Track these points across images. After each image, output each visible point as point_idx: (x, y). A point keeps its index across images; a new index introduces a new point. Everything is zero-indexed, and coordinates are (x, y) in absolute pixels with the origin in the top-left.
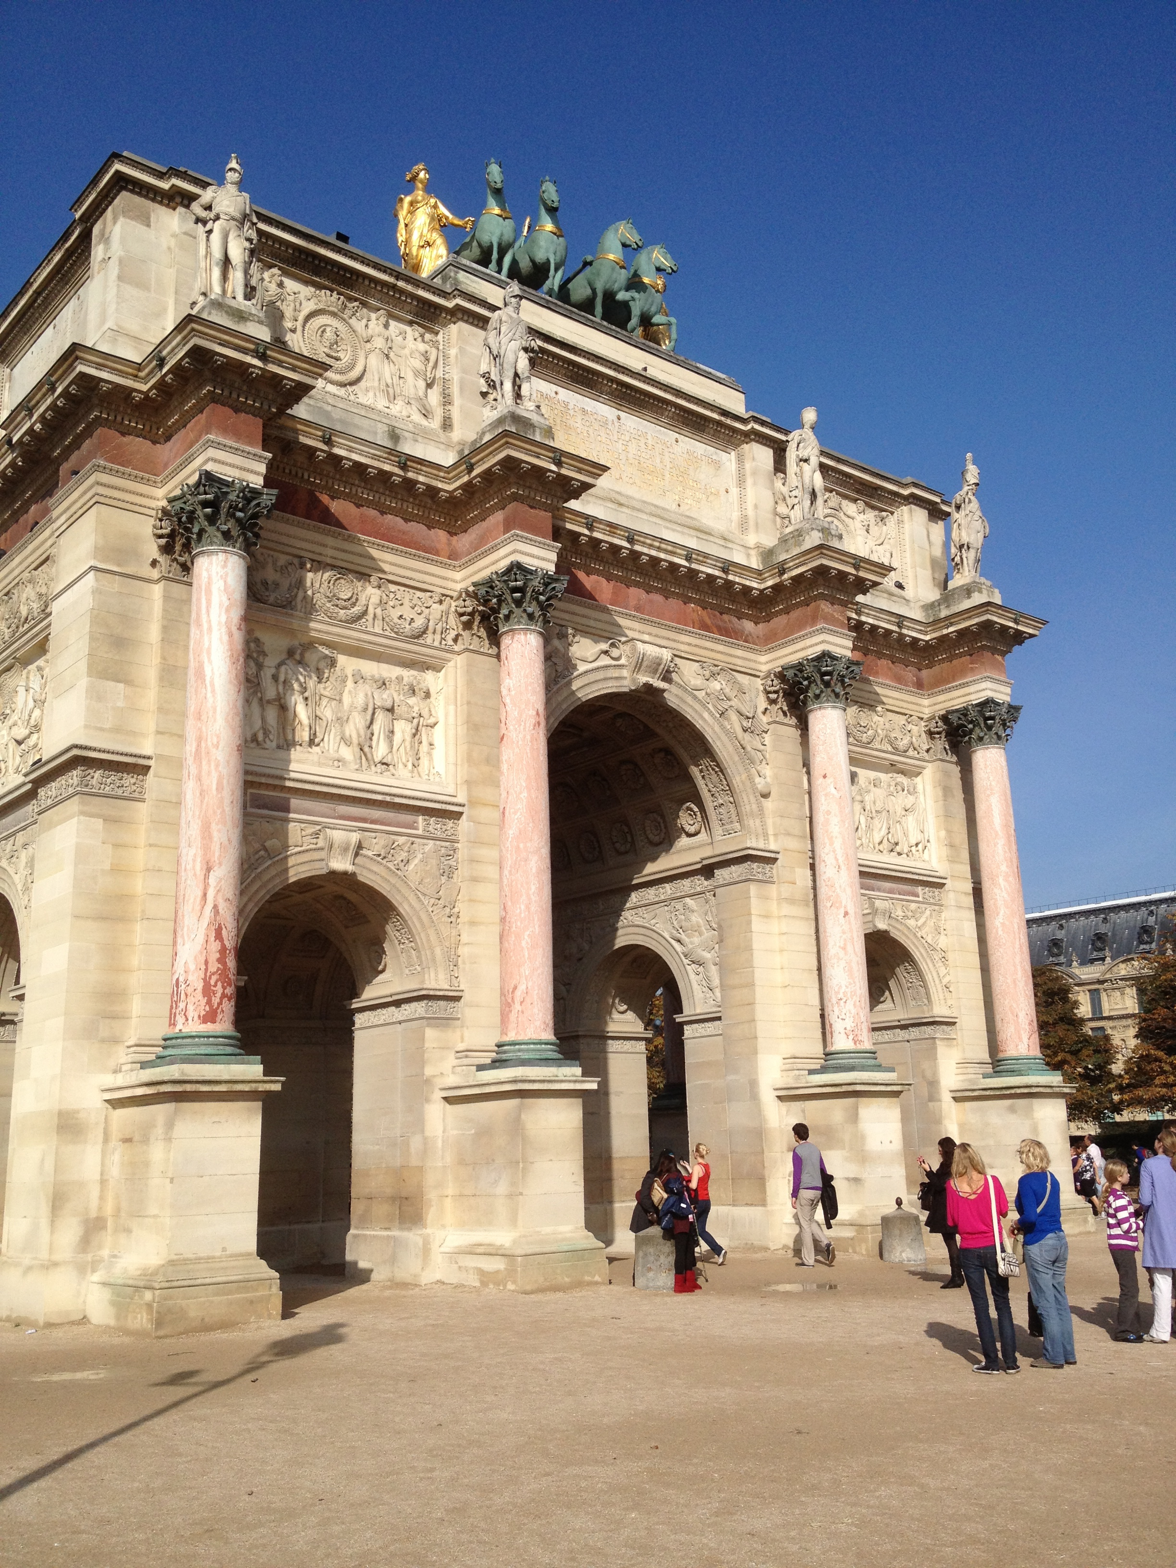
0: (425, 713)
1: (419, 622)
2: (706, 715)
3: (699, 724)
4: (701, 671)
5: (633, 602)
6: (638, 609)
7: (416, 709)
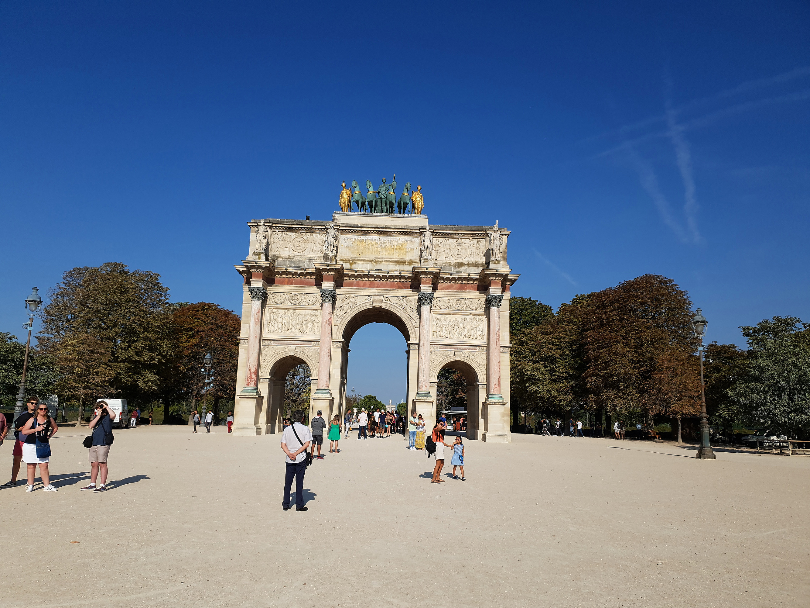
0: (316, 320)
1: (314, 301)
2: (398, 310)
3: (396, 312)
4: (398, 299)
5: (376, 285)
6: (377, 287)
7: (313, 320)
